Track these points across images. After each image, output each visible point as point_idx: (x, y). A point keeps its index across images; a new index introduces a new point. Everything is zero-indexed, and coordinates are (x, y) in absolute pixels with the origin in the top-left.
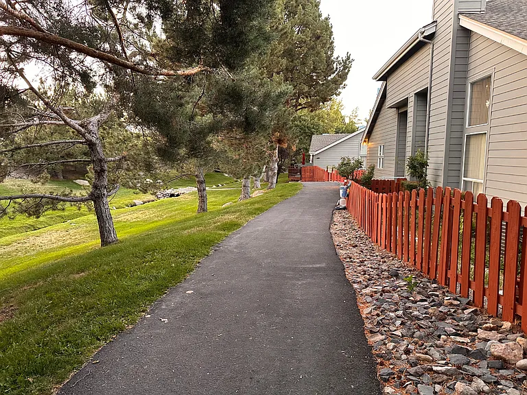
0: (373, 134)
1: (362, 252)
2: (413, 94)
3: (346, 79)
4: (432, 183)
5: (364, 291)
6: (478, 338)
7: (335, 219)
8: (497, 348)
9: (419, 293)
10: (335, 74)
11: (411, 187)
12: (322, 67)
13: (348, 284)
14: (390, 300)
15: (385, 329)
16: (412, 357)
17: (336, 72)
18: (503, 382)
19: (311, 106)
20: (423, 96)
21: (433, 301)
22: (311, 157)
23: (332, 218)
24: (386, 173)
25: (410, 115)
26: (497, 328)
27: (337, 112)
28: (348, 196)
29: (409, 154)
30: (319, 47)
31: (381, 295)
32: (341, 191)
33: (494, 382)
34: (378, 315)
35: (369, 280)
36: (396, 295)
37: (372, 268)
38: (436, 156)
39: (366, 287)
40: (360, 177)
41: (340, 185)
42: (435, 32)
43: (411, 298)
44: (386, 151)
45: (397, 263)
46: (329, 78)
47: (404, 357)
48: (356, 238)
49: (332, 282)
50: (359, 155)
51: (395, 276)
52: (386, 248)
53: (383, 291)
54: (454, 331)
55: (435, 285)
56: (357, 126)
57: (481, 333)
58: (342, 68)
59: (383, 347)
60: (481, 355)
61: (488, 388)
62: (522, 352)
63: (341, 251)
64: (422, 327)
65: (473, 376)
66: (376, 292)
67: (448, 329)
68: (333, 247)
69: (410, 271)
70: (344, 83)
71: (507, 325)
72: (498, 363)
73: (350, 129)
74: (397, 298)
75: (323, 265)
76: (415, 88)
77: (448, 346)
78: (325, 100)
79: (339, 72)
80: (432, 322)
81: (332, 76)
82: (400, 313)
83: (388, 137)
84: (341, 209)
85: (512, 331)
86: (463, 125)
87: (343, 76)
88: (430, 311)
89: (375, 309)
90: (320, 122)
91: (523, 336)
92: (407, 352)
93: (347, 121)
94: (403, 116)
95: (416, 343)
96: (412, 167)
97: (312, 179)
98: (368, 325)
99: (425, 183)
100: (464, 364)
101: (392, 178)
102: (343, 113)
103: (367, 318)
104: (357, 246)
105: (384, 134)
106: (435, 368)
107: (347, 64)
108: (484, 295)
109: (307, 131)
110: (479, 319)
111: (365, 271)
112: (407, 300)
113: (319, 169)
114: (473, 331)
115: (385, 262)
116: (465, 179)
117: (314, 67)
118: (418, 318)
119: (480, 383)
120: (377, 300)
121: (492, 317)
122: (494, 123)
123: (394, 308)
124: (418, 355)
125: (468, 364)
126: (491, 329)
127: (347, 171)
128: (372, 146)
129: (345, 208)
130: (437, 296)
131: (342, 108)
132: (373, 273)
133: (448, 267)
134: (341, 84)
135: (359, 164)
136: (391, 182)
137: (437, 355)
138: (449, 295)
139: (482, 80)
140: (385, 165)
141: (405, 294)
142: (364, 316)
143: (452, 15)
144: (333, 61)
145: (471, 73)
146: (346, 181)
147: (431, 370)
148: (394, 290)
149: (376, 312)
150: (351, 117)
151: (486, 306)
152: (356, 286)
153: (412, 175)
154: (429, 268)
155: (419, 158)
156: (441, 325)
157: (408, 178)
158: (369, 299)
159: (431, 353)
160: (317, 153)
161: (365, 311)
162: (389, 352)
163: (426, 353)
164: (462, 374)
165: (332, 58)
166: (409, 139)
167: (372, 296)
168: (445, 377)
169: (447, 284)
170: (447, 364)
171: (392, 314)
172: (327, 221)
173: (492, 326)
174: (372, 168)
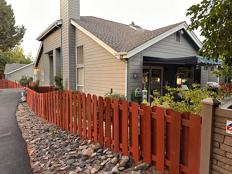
0: (39, 65)
1: (32, 122)
2: (54, 49)
3: (22, 38)
4: (65, 87)
5: (31, 142)
6: (80, 150)
7: (19, 108)
8: (85, 152)
9: (57, 137)
10: (16, 34)
11: (56, 89)
12: (8, 29)
13: (23, 140)
14: (44, 143)
15: (41, 158)
16: (52, 167)
17: (17, 34)
18: (87, 165)
19: (3, 48)
20: (59, 50)
21: (63, 139)
22: (6, 75)
23: (17, 107)
24: (46, 83)
25: (54, 58)
26: (86, 144)
27: (20, 53)
28: (26, 95)
29: (55, 75)
30: (6, 19)
31: (40, 142)
32: (22, 93)
33: (84, 166)
34: (37, 152)
35: (34, 136)
36: (47, 140)
37: (36, 129)
38: (66, 76)
39: (33, 140)
40: (33, 85)
41: (22, 90)
42: (61, 24)
43: (54, 140)
44: (45, 73)
45: (49, 125)
46: (13, 36)
47: (49, 168)
48: (30, 116)
49: (14, 142)
50: (33, 75)
51: (47, 131)
52: (44, 119)
53: (41, 140)
54: (71, 149)
55: (65, 131)
56: (32, 60)
57: (80, 147)
58: (20, 32)
59: (39, 167)
60: (80, 156)
61: (81, 169)
62: (93, 151)
63: (21, 124)
64: (57, 152)
65: (76, 167)
66: (37, 141)
67: (68, 149)
68: (16, 123)
69: (54, 127)
70: (22, 39)
71: (89, 141)
72: (85, 158)
73: (28, 62)
74: (47, 141)
75: (9, 134)
76: (55, 46)
77: (68, 157)
78: (11, 46)
79: (19, 33)
80: (62, 148)
81: (15, 35)
82: (48, 148)
83: (45, 67)
84: (23, 102)
85: (91, 143)
86: (75, 64)
87: (21, 36)
88: (62, 143)
89: (36, 150)
90: (10, 57)
91: (94, 144)
92: (50, 166)
93: (26, 58)
94: (51, 58)
95: (54, 160)
96: (56, 80)
97: (7, 87)
98: (32, 159)
99: (62, 87)
100: (73, 163)
101: (49, 85)
102: (24, 54)
103: (32, 155)
104: (30, 120)
105: (44, 65)
106: (61, 169)
107: (23, 30)
108: (82, 131)
109: (2, 61)
110: (80, 142)
111: (33, 132)
112: (52, 141)
113: (11, 82)
114: (77, 147)
115: (43, 125)
116: (78, 85)
117: (3, 29)
118: (56, 148)
119: (79, 169)
120: (38, 145)
121: (85, 139)
122: (86, 64)
123: (45, 146)
124: (55, 165)
125: (75, 162)
126: (84, 145)
127: (25, 83)
128: (39, 71)
129: (25, 102)
130: (65, 136)
131: (23, 51)
132: (37, 132)
133: (69, 123)
134: (20, 40)
135: (32, 79)
136: (48, 88)
137: (63, 163)
138: (70, 134)
139: (81, 46)
140: (45, 80)
141: (51, 139)
142: (30, 155)
143: (68, 19)
144: (14, 28)
145: (76, 43)
146: (25, 88)
147: (60, 170)
148: (46, 138)
149: (37, 151)
150: (28, 56)
151: (83, 136)
152: (27, 140)
153: (57, 84)
154: (62, 124)
155: (59, 77)
156: (65, 148)
157: (55, 85)
158: (34, 145)
159: (60, 163)
160: (9, 73)
161: (31, 152)
162: (42, 168)
163: (58, 163)
164: (72, 167)
165: (14, 26)
166: (55, 68)
167: (35, 144)
168: (65, 171)
169: (69, 130)
170: (66, 165)
171: (44, 150)
172: (14, 109)
173: (84, 143)
174: (38, 81)
